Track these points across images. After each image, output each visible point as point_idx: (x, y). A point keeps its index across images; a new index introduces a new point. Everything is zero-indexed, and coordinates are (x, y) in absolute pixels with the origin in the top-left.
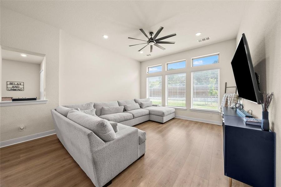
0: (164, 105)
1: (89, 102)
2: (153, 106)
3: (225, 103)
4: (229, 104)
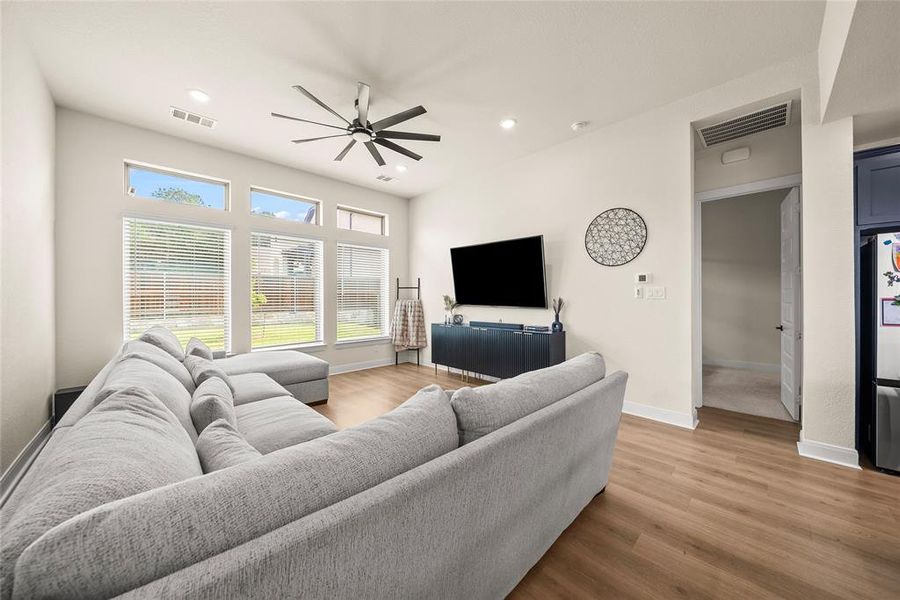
3: (402, 317)
4: (410, 319)
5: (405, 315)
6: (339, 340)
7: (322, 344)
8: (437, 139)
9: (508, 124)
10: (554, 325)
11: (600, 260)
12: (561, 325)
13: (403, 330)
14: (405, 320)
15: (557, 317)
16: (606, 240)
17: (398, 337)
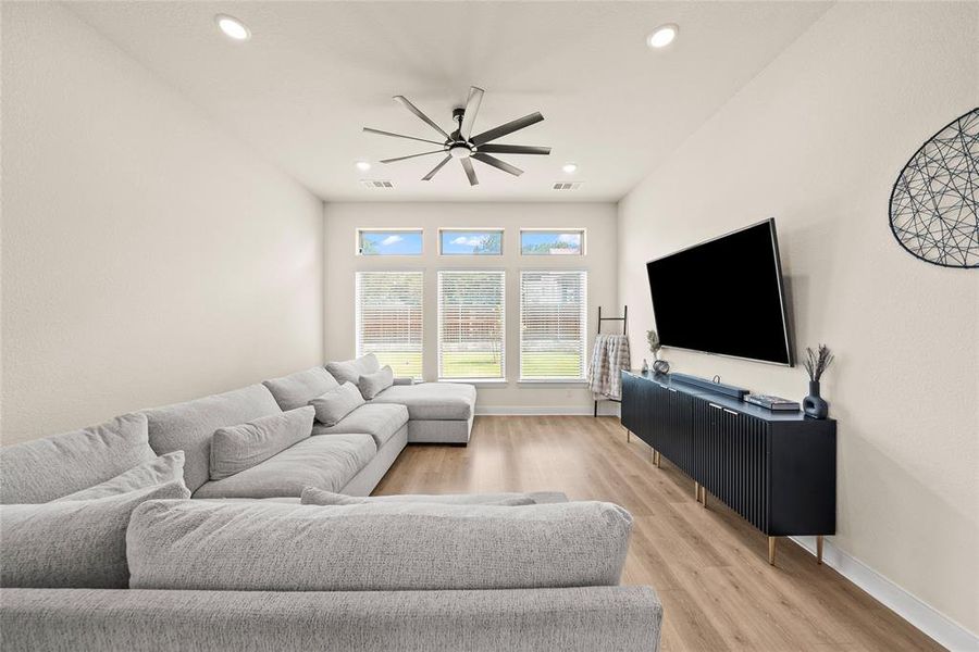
0: (431, 378)
1: (106, 417)
2: (395, 384)
3: (601, 357)
4: (612, 360)
5: (606, 354)
6: (522, 377)
7: (503, 380)
8: (539, 118)
9: (663, 38)
10: (808, 404)
11: (934, 254)
12: (824, 406)
13: (603, 374)
14: (605, 361)
15: (815, 387)
16: (952, 199)
17: (596, 382)
